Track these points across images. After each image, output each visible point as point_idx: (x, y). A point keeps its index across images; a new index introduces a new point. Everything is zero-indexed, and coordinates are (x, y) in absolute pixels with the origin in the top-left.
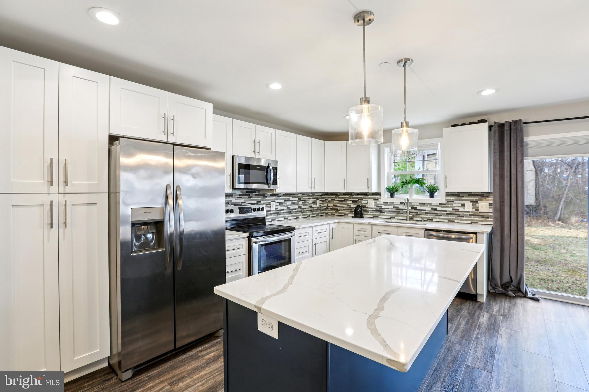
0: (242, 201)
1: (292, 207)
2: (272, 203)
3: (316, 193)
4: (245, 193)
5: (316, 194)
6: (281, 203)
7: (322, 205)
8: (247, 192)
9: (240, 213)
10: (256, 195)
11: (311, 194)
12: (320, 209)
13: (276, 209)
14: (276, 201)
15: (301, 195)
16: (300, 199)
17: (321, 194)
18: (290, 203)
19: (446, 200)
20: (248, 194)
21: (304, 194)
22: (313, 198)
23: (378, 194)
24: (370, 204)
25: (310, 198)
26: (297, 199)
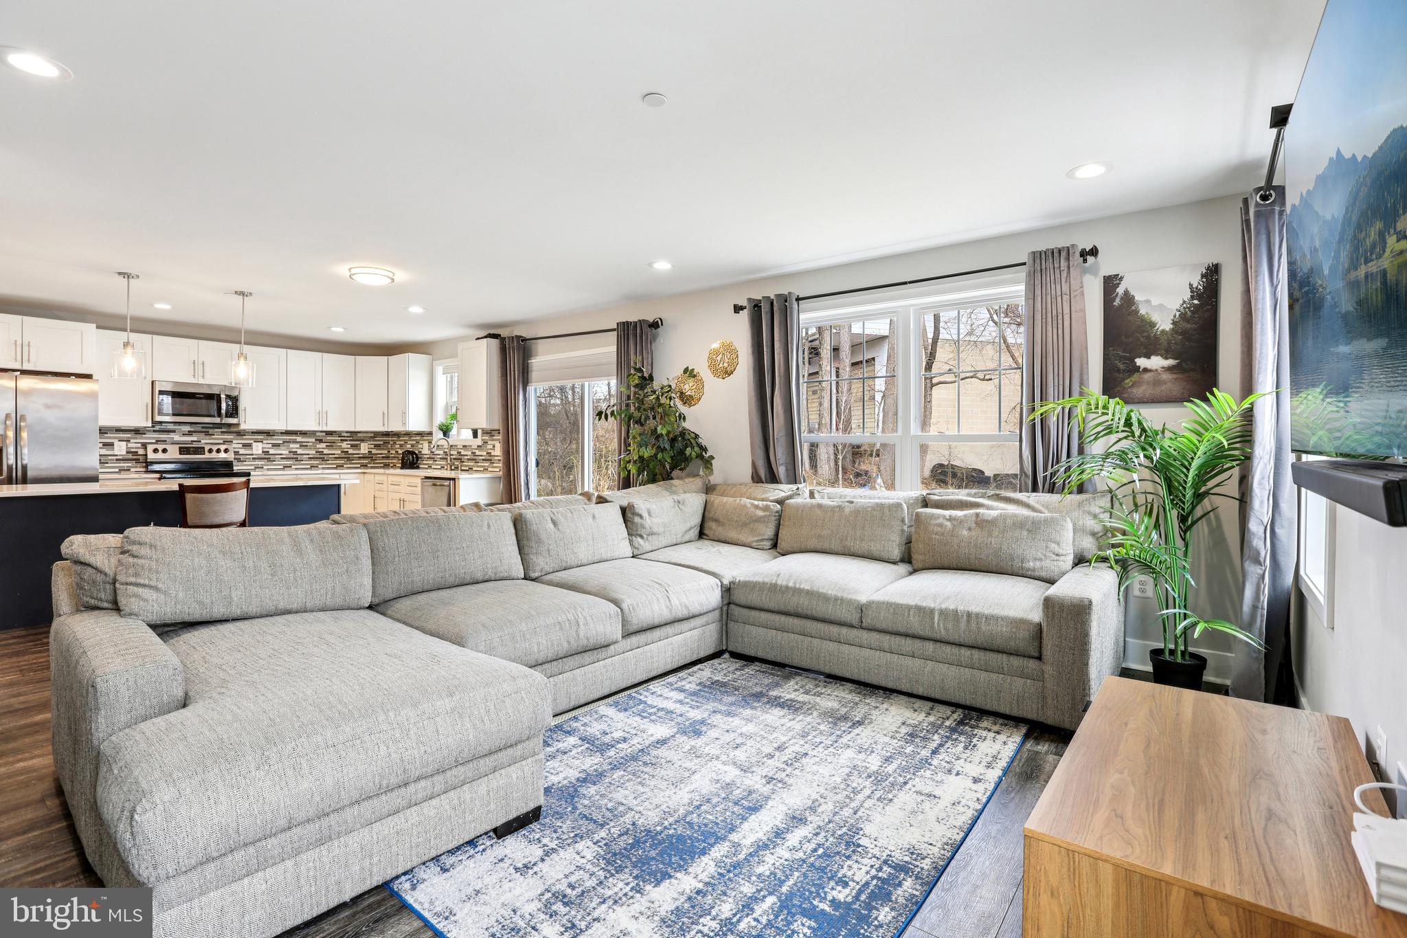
0: (195, 439)
1: (300, 451)
2: (254, 444)
3: (360, 432)
4: (200, 429)
5: (359, 435)
6: (274, 445)
7: (374, 451)
8: (203, 427)
9: (180, 454)
10: (222, 432)
11: (348, 435)
12: (370, 457)
13: (263, 452)
14: (264, 442)
15: (324, 434)
16: (321, 441)
17: (372, 435)
18: (298, 446)
19: (482, 440)
20: (204, 430)
21: (329, 433)
22: (350, 440)
23: (430, 434)
24: (425, 449)
25: (347, 440)
26: (313, 440)
